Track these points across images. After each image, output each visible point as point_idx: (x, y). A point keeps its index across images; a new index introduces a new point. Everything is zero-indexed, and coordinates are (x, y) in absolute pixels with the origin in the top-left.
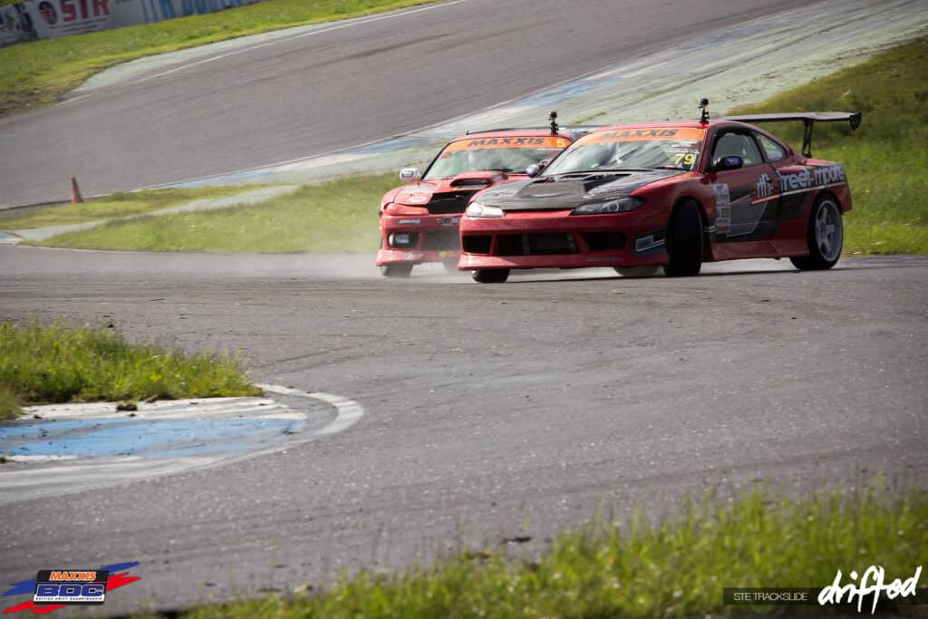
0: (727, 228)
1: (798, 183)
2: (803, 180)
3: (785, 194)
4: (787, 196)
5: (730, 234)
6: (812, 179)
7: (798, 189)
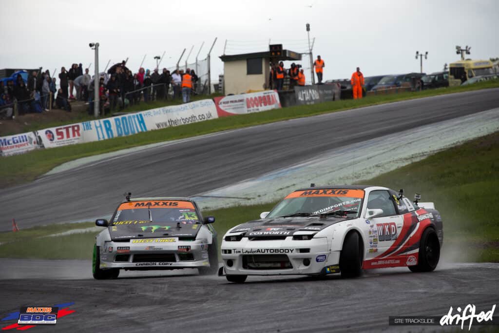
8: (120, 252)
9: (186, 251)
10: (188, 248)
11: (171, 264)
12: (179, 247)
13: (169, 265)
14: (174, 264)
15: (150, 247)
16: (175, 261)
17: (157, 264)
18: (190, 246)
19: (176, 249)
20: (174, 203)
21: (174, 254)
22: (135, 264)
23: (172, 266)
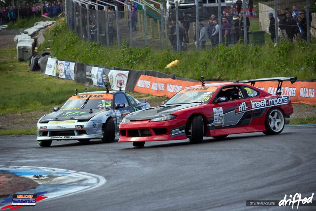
0: (222, 123)
1: (260, 105)
2: (263, 103)
3: (253, 109)
4: (254, 110)
5: (223, 126)
6: (267, 103)
7: (260, 107)
8: (42, 130)
9: (80, 128)
10: (82, 127)
11: (71, 137)
12: (76, 126)
13: (70, 138)
14: (73, 137)
15: (58, 126)
16: (74, 135)
17: (63, 137)
18: (83, 125)
19: (74, 127)
20: (101, 96)
21: (73, 131)
22: (50, 137)
23: (72, 138)
